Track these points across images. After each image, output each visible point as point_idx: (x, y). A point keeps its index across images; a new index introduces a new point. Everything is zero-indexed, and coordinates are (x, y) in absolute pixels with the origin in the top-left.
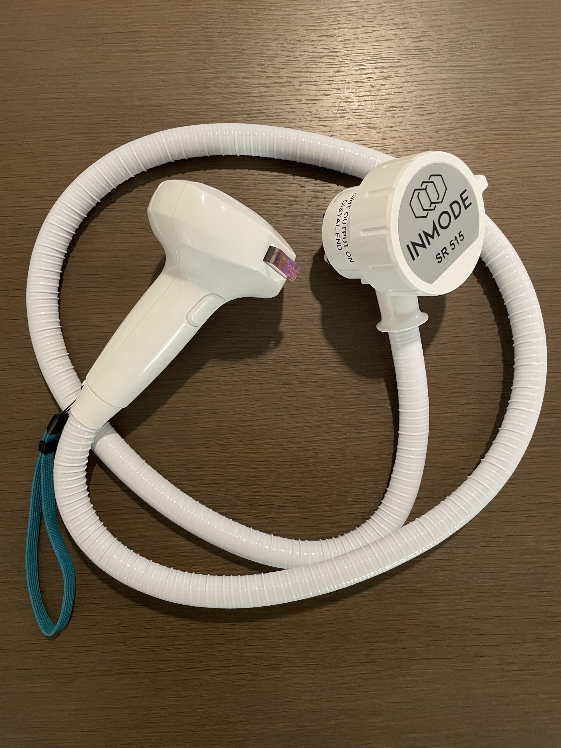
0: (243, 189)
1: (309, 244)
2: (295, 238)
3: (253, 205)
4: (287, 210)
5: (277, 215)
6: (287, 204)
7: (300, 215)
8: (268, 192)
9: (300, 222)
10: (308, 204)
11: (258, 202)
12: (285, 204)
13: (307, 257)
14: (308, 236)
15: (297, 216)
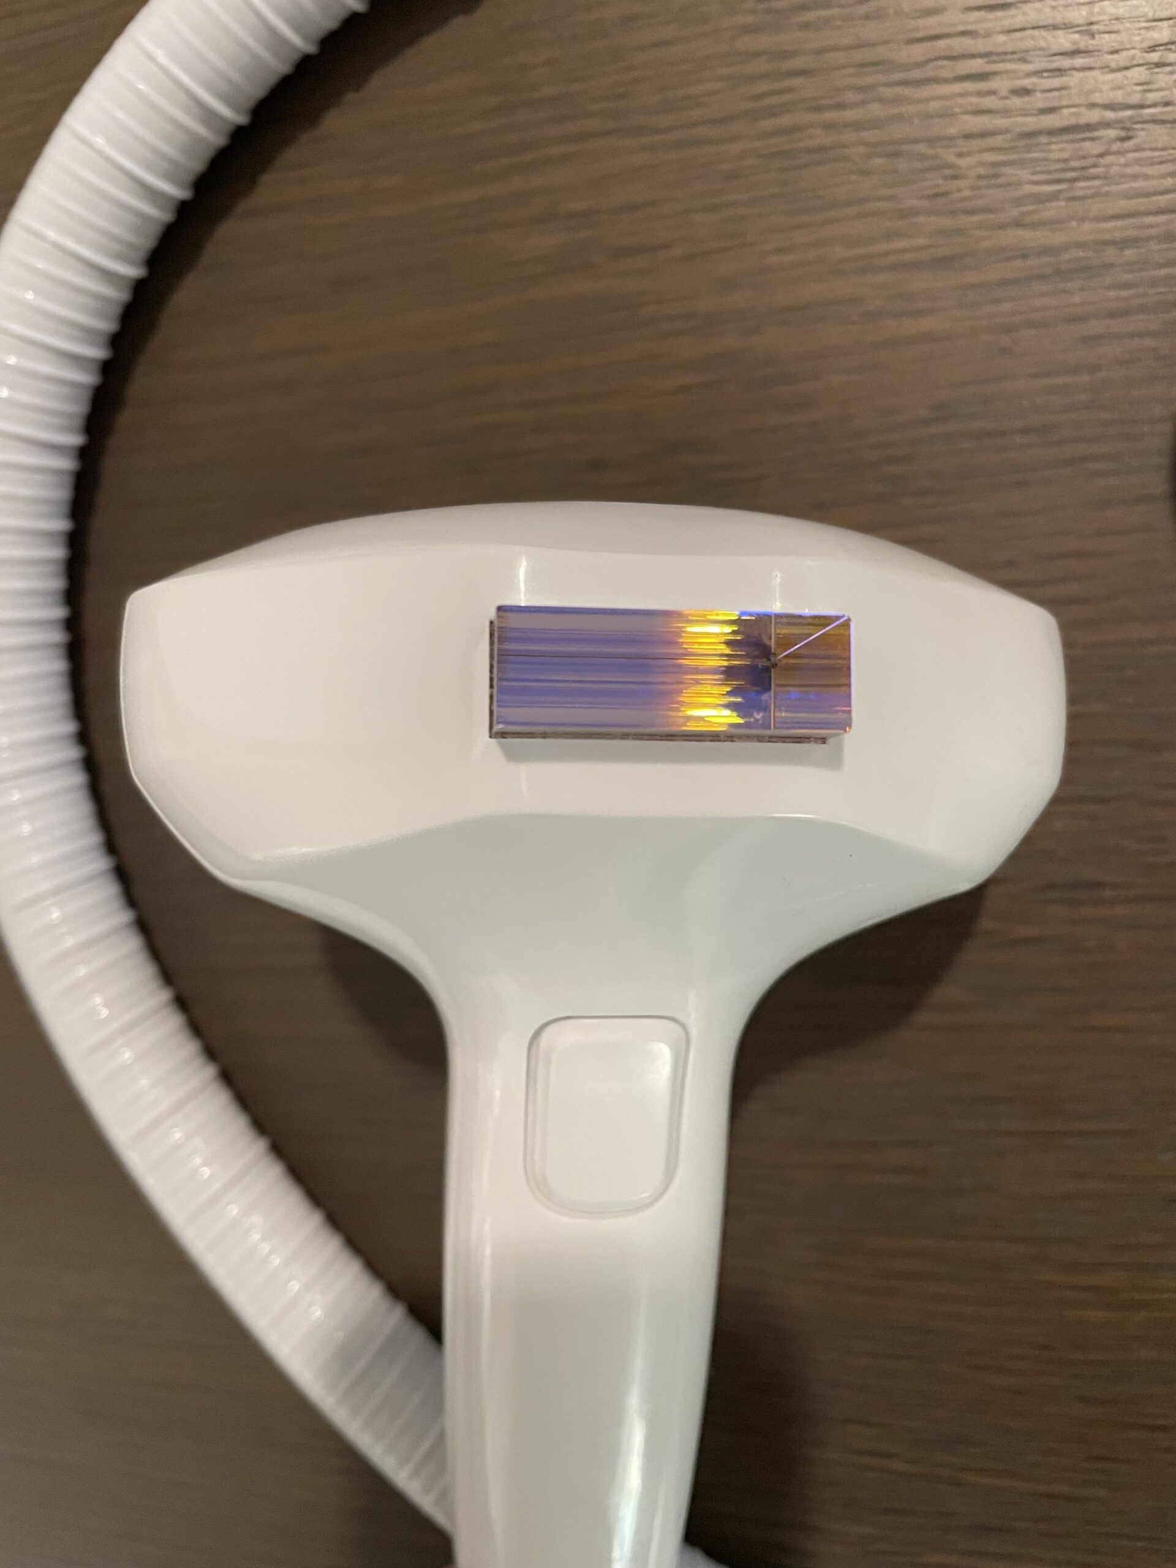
0: (805, 26)
1: (1163, 272)
2: (1083, 246)
3: (860, 97)
4: (1039, 100)
5: (984, 135)
6: (1037, 73)
7: (1107, 125)
8: (933, 20)
9: (1109, 159)
10: (1155, 57)
11: (882, 78)
12: (1029, 75)
13: (1147, 342)
14: (1153, 232)
15: (1089, 127)
